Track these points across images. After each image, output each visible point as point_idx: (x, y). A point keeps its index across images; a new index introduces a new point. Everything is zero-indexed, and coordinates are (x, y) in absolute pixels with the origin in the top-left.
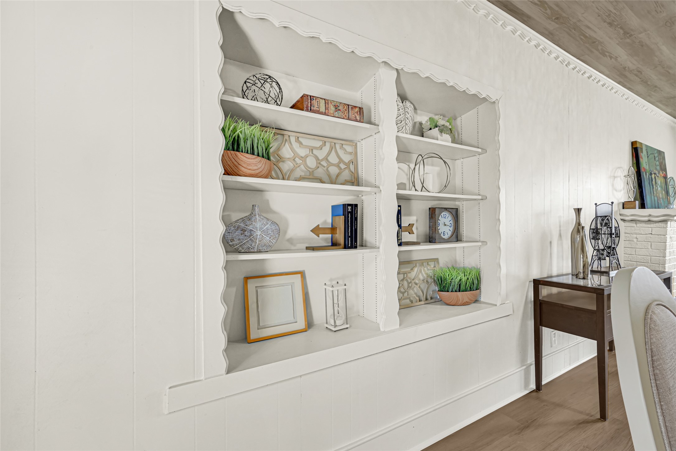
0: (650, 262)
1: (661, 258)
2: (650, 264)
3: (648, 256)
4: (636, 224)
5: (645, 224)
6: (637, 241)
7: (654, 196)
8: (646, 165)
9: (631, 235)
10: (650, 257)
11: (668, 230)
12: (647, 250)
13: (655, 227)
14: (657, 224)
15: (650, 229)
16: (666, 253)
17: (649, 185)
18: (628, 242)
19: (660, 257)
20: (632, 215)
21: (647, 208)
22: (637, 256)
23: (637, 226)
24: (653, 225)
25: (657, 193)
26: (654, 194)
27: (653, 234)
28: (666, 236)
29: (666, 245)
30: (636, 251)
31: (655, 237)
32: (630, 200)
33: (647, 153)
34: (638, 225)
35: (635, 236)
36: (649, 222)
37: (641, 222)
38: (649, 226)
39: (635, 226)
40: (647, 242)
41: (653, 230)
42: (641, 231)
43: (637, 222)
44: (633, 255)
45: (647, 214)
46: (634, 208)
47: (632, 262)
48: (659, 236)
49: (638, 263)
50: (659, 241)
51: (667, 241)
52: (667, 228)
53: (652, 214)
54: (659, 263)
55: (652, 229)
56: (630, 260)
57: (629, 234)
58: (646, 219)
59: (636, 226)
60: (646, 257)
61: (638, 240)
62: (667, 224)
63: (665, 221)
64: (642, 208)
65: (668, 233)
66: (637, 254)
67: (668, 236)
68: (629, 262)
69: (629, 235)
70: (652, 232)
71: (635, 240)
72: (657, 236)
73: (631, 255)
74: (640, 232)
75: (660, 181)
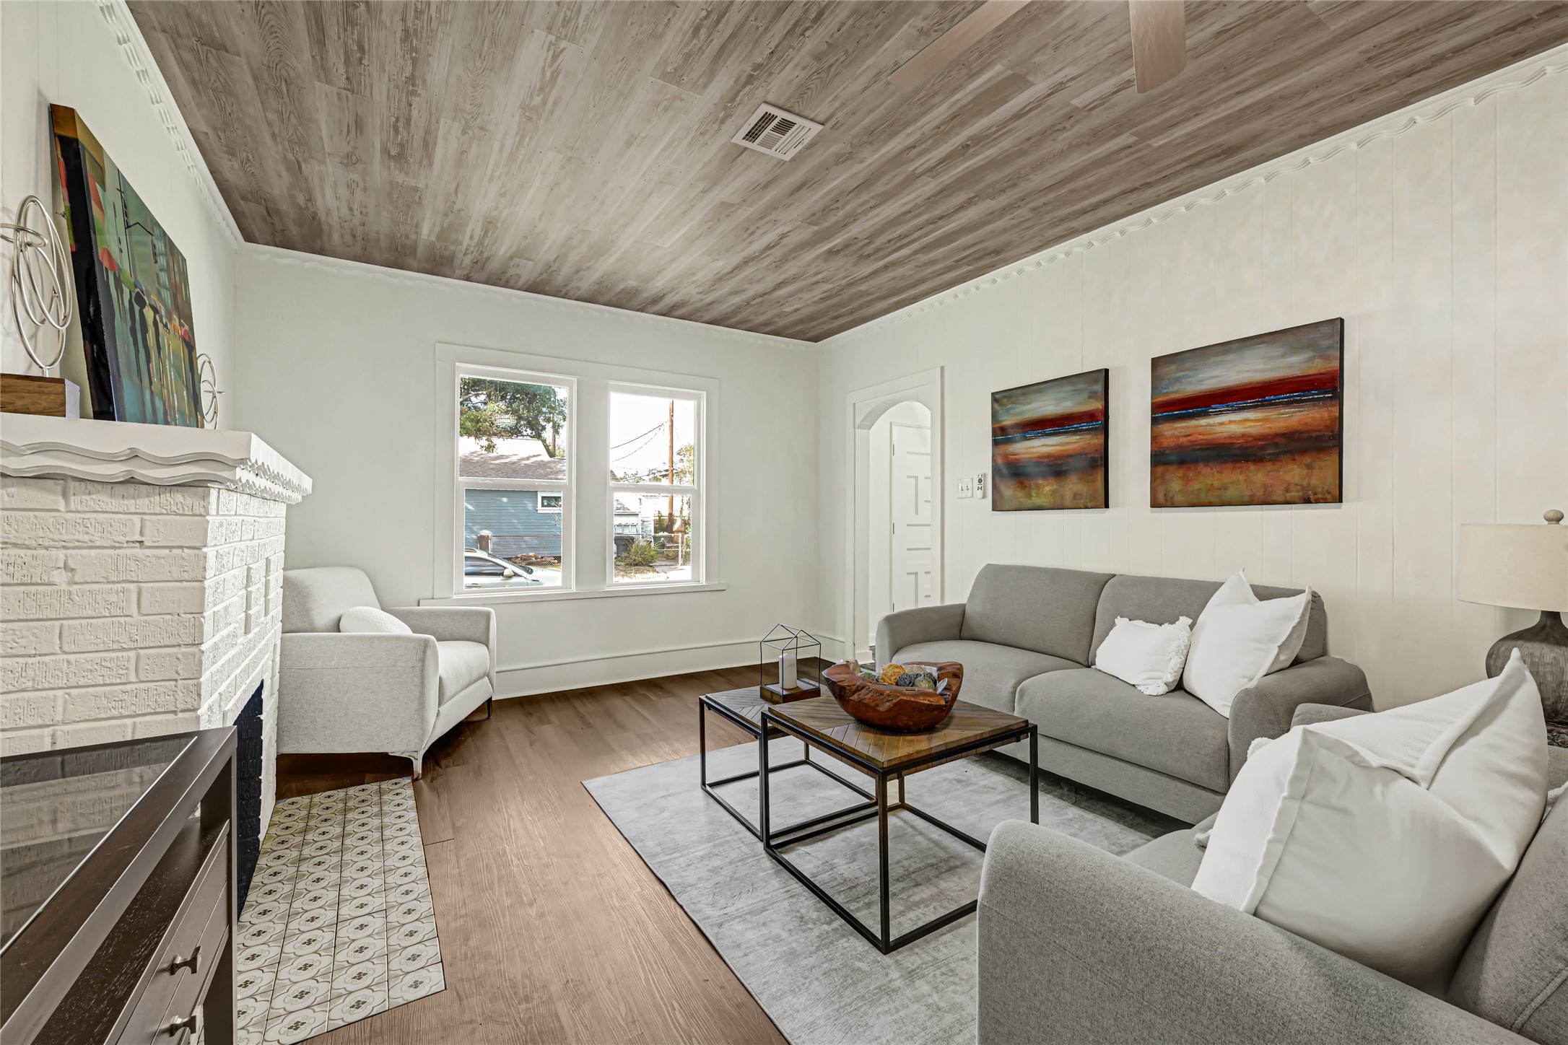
0: (133, 678)
1: (183, 649)
2: (137, 686)
3: (124, 649)
4: (65, 495)
5: (112, 496)
6: (72, 582)
7: (152, 392)
8: (121, 251)
9: (35, 552)
10: (132, 654)
11: (210, 527)
12: (122, 620)
13: (158, 510)
14: (167, 498)
15: (137, 519)
16: (201, 625)
17: (131, 339)
18: (22, 588)
19: (179, 645)
20: (42, 449)
21: (122, 419)
22: (72, 657)
23: (73, 507)
24: (147, 501)
25: (162, 386)
26: (151, 383)
27: (146, 543)
28: (204, 550)
29: (203, 590)
30: (65, 633)
31: (158, 557)
32: (35, 372)
33: (126, 207)
34: (75, 502)
35: (61, 554)
36: (131, 488)
37: (90, 486)
38: (130, 505)
39: (62, 508)
40: (119, 586)
41: (147, 523)
42: (91, 530)
43: (72, 484)
44: (46, 659)
45: (121, 448)
46: (58, 410)
47: (44, 694)
48: (175, 551)
49: (74, 692)
50: (176, 577)
51: (209, 574)
52: (207, 518)
53: (144, 448)
54: (175, 676)
55: (142, 520)
56: (30, 684)
57: (28, 547)
58: (116, 471)
59: (67, 503)
60: (114, 655)
61: (77, 579)
62: (205, 497)
63: (197, 485)
64: (98, 415)
65: (210, 541)
66: (73, 648)
67: (210, 552)
68: (25, 695)
69: (22, 552)
70: (142, 533)
71: (60, 577)
72: (167, 551)
73: (38, 658)
74: (87, 538)
75: (172, 343)
